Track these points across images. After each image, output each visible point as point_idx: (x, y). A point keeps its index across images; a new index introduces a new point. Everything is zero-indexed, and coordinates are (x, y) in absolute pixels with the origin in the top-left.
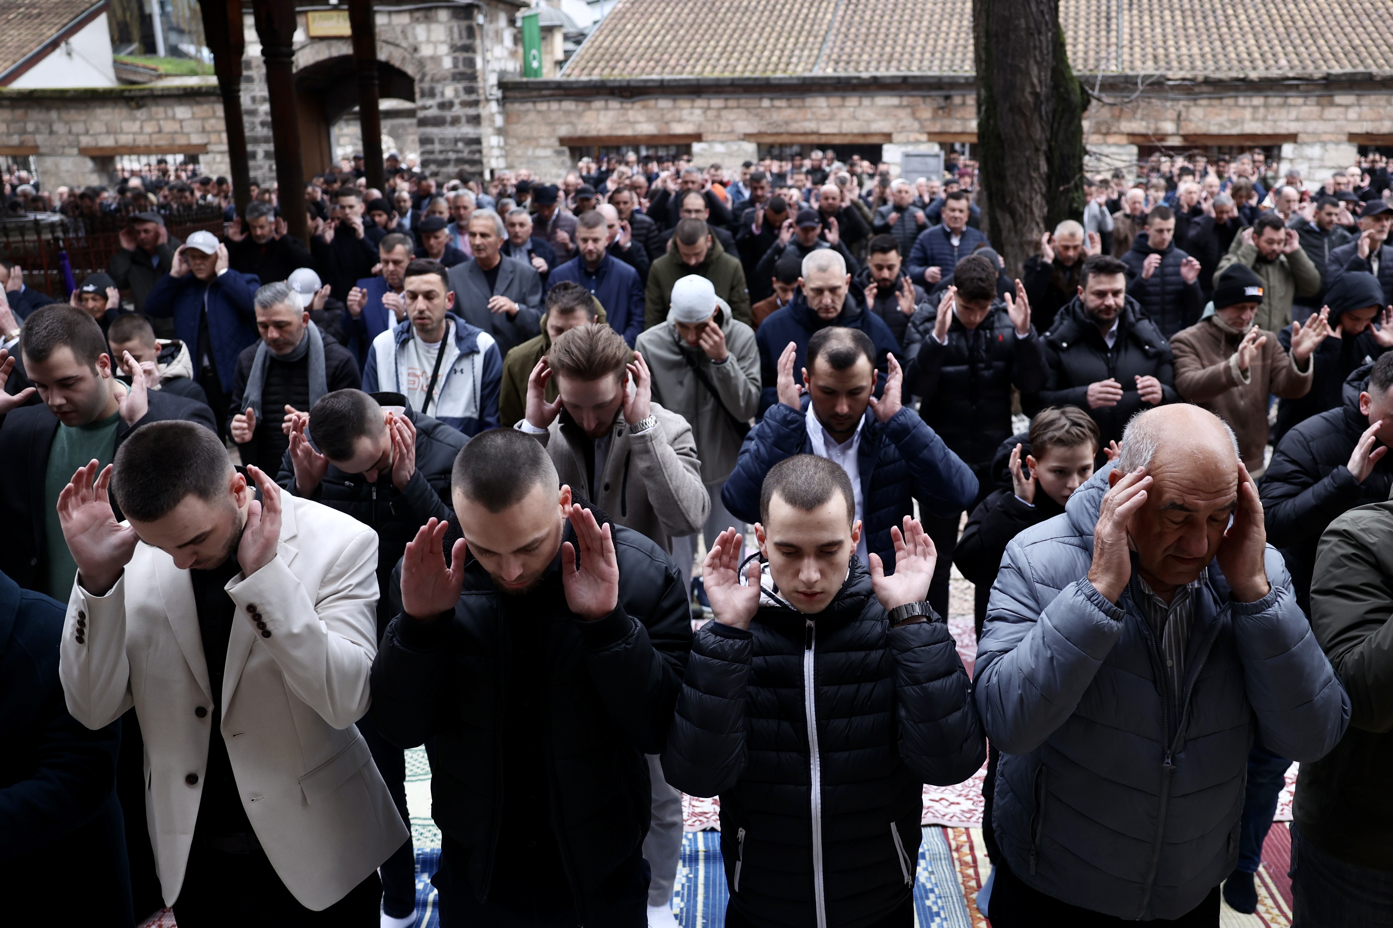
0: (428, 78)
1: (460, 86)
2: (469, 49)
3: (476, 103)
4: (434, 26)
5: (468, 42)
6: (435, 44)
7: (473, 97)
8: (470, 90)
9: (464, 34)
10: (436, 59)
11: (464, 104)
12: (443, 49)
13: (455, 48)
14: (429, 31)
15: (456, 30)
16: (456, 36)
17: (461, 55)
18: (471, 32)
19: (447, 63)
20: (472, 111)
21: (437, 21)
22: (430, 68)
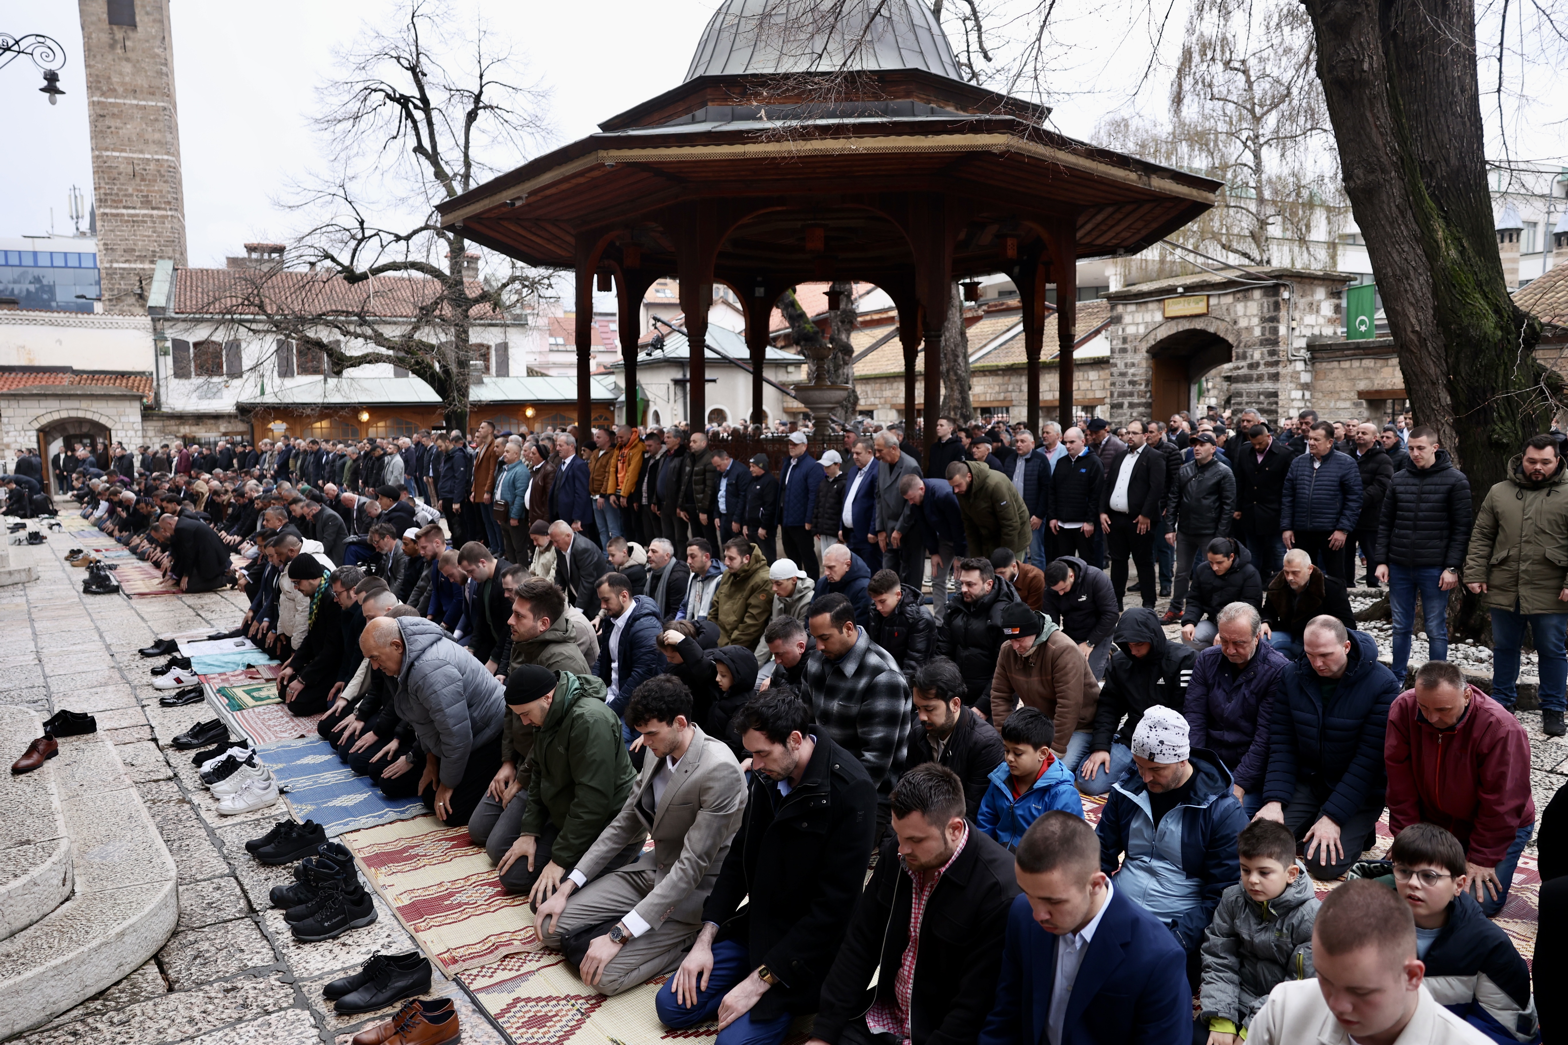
0: (1242, 345)
1: (1265, 350)
2: (1275, 319)
3: (1277, 363)
4: (1250, 304)
5: (1274, 314)
6: (1249, 317)
7: (1275, 358)
8: (1272, 353)
9: (1272, 308)
10: (1249, 329)
11: (1268, 364)
12: (1255, 321)
13: (1263, 320)
14: (1246, 307)
15: (1265, 305)
16: (1265, 310)
17: (1268, 325)
18: (1277, 306)
19: (1257, 332)
20: (1272, 370)
21: (1253, 300)
22: (1244, 337)
